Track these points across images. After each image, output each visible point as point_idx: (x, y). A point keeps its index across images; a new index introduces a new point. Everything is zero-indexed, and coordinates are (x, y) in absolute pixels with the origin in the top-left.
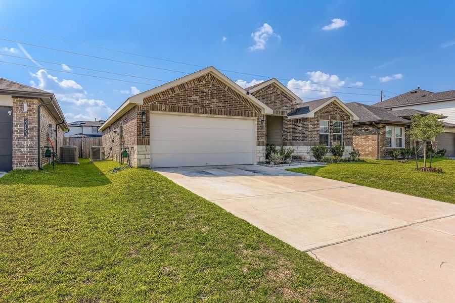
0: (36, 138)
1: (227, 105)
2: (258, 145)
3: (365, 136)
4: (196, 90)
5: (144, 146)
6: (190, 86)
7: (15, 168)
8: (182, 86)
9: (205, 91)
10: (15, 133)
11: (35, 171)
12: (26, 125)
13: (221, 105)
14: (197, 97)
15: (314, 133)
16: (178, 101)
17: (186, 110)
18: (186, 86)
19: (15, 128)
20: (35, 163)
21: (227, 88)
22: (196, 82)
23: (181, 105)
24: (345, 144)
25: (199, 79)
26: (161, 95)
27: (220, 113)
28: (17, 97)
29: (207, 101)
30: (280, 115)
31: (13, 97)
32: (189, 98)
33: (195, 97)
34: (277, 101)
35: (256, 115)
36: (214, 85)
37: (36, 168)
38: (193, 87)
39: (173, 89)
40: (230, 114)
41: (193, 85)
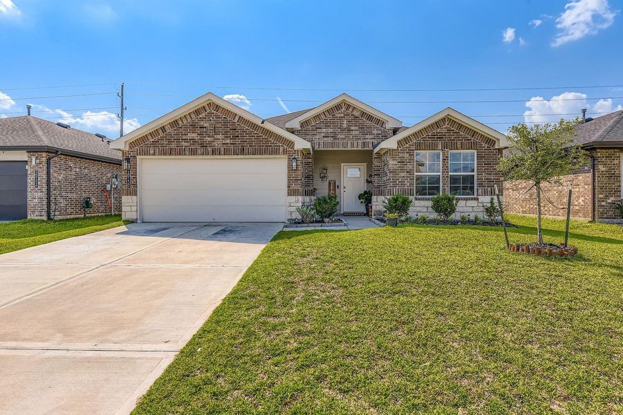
0: (44, 190)
1: (238, 141)
2: (289, 194)
3: (573, 176)
4: (193, 126)
5: (129, 197)
6: (185, 122)
7: (29, 217)
8: (174, 123)
9: (205, 125)
10: (29, 185)
11: (43, 221)
12: (36, 179)
13: (228, 141)
14: (195, 135)
15: (403, 174)
16: (170, 142)
17: (181, 152)
18: (180, 122)
19: (29, 181)
20: (44, 213)
21: (237, 118)
22: (193, 116)
23: (173, 146)
24: (480, 191)
25: (197, 112)
26: (149, 137)
27: (227, 152)
28: (31, 152)
29: (209, 139)
30: (360, 148)
31: (27, 152)
32: (184, 137)
33: (191, 135)
34: (352, 128)
35: (285, 152)
36: (218, 117)
37: (45, 218)
38: (189, 123)
39: (163, 129)
40: (242, 152)
41: (189, 120)
